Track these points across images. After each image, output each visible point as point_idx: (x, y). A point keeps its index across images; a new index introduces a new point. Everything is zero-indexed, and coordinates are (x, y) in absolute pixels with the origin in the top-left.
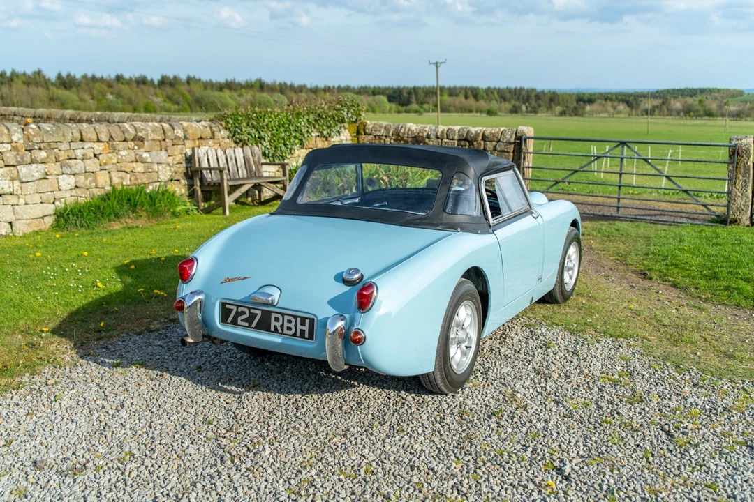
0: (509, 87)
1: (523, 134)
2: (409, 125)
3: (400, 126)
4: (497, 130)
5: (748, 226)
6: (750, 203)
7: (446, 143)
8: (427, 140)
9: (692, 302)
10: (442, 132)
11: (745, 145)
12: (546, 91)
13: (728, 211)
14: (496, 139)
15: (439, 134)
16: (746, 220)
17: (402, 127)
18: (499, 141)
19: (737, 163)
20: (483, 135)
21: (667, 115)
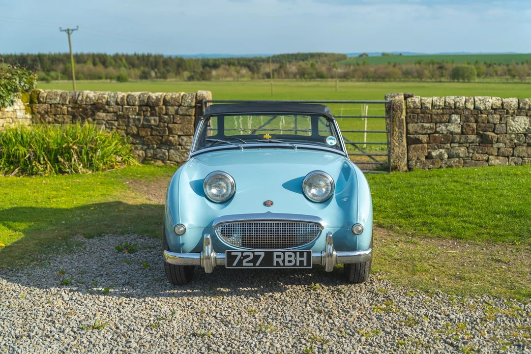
0: (137, 53)
1: (204, 98)
2: (86, 92)
3: (77, 94)
4: (178, 95)
5: (406, 171)
6: (406, 151)
7: (126, 109)
8: (107, 107)
9: (403, 238)
10: (122, 98)
11: (398, 102)
12: (173, 57)
13: (389, 160)
14: (177, 104)
15: (119, 100)
16: (404, 166)
17: (79, 95)
18: (180, 105)
19: (393, 118)
20: (165, 100)
21: (285, 78)
